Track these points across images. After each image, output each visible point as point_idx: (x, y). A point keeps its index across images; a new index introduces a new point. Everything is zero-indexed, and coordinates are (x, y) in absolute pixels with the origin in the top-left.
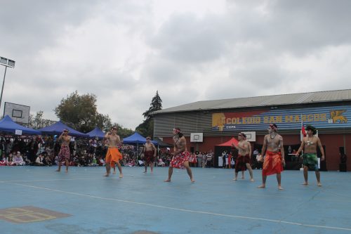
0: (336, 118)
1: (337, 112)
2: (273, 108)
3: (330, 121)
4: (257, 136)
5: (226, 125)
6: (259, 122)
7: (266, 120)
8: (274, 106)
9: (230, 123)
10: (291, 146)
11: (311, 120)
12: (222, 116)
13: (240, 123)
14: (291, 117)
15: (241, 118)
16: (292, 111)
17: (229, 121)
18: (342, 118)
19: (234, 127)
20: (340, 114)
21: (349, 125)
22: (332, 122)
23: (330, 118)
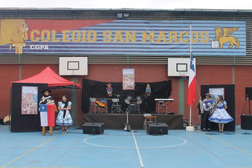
0: (224, 40)
1: (225, 30)
2: (120, 15)
3: (215, 44)
4: (89, 66)
5: (28, 42)
6: (94, 40)
7: (107, 37)
8: (123, 12)
9: (37, 40)
10: (151, 84)
11: (184, 41)
12: (21, 25)
13: (58, 41)
14: (152, 33)
15: (59, 32)
16: (153, 23)
17: (36, 35)
18: (232, 39)
19: (46, 47)
20: (229, 34)
21: (242, 51)
22: (217, 46)
23: (216, 39)
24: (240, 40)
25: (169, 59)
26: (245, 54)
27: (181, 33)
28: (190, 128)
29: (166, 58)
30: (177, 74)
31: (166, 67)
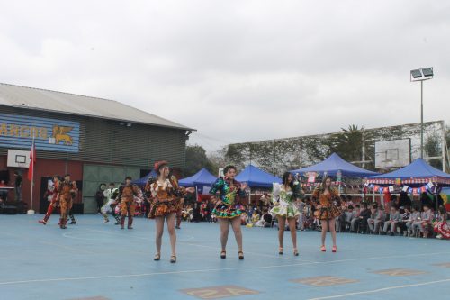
0: (60, 137)
1: (62, 128)
3: (52, 141)
18: (67, 137)
20: (65, 133)
21: (75, 148)
22: (54, 142)
23: (52, 136)
24: (74, 138)
25: (9, 151)
26: (77, 151)
27: (22, 128)
28: (31, 212)
29: (6, 150)
30: (16, 165)
31: (6, 157)
